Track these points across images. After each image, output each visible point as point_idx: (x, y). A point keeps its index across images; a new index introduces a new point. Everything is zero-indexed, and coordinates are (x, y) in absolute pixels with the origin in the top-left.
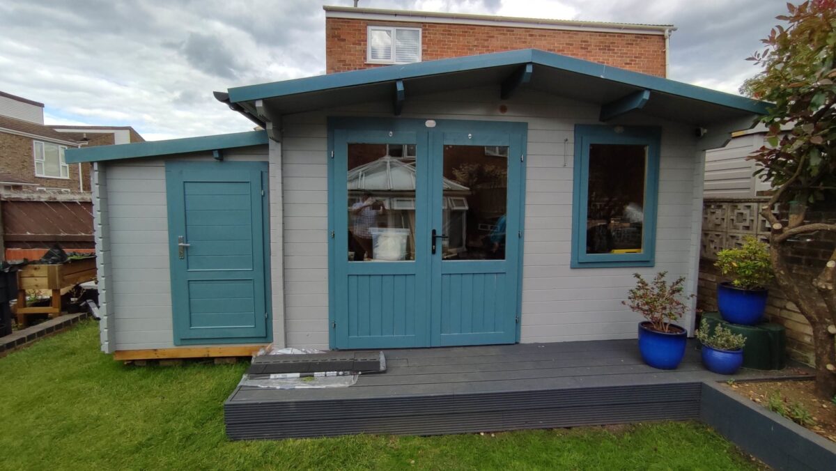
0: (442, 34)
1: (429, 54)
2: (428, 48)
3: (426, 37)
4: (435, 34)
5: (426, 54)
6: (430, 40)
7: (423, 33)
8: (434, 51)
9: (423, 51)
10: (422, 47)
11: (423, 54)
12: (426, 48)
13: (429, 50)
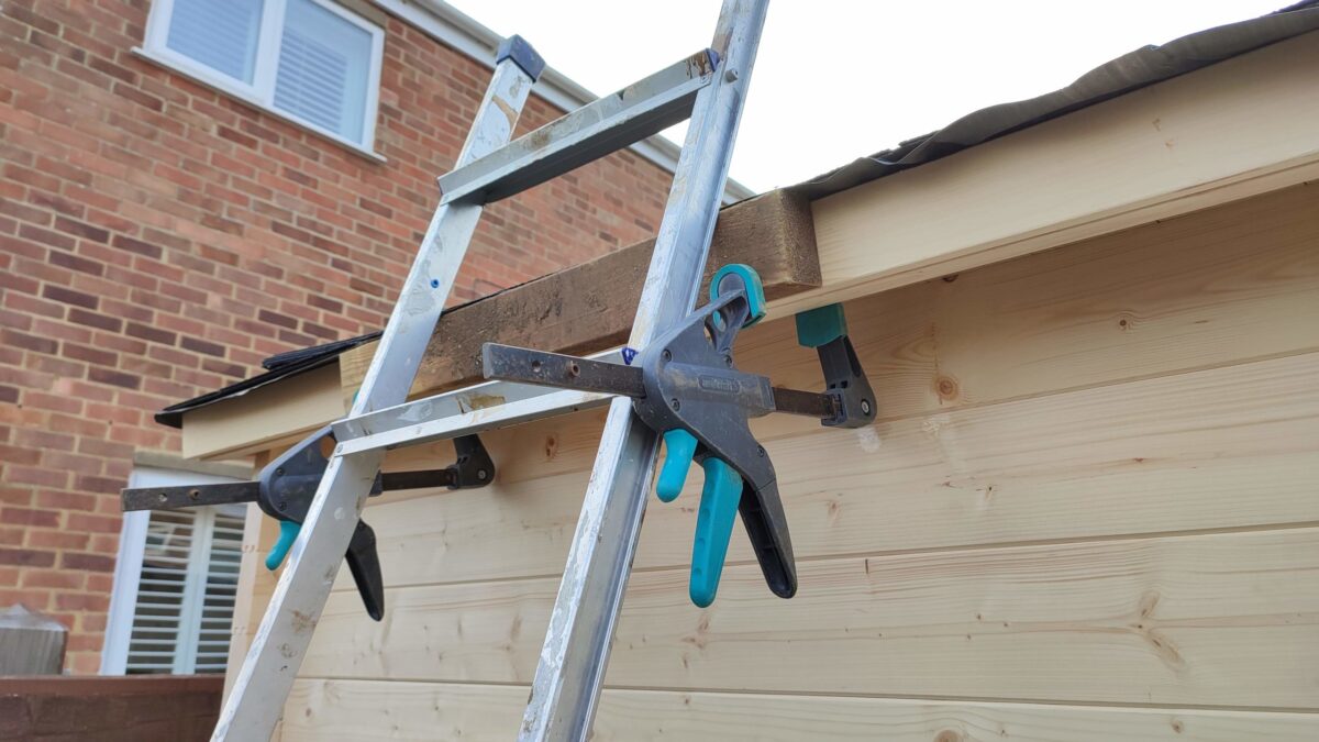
0: (451, 84)
1: (400, 129)
2: (401, 105)
3: (398, 67)
4: (431, 73)
5: (392, 125)
6: (409, 83)
7: (386, 49)
8: (420, 126)
9: (383, 108)
10: (383, 95)
11: (381, 120)
12: (393, 103)
13: (405, 114)
